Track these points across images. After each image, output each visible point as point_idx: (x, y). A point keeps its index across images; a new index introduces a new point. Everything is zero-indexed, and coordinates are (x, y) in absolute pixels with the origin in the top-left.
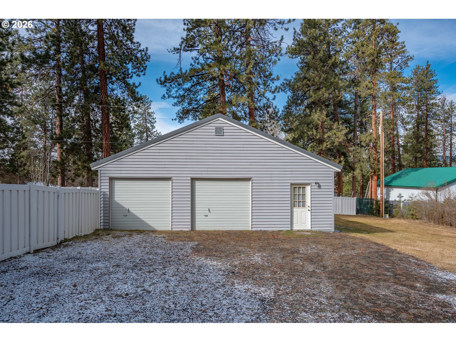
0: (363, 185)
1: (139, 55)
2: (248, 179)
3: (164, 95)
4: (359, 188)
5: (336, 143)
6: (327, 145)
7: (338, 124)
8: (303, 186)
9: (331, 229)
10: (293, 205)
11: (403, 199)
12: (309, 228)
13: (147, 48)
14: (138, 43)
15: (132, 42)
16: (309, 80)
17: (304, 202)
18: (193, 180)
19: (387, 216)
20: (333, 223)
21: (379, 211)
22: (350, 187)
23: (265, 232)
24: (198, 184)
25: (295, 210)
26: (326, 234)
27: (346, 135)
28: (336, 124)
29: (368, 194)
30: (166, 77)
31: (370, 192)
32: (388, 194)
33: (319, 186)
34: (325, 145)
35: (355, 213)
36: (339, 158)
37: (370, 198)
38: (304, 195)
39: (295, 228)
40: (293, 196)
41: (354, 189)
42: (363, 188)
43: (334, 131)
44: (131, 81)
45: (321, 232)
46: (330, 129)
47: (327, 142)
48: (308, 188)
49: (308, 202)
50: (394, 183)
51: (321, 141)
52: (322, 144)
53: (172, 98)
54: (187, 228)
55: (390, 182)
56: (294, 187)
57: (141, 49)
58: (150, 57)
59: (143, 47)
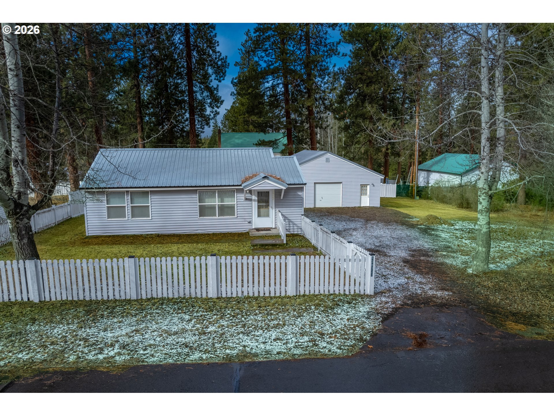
1: (220, 63)
2: (341, 183)
8: (366, 185)
9: (378, 205)
10: (361, 195)
12: (368, 205)
13: (226, 57)
14: (219, 52)
15: (214, 51)
17: (366, 193)
18: (315, 183)
20: (379, 202)
23: (348, 208)
24: (317, 185)
25: (362, 197)
26: (376, 208)
33: (374, 186)
35: (395, 196)
38: (366, 190)
39: (362, 205)
40: (361, 190)
44: (211, 85)
45: (373, 207)
48: (368, 187)
49: (368, 193)
55: (431, 166)
56: (362, 186)
57: (221, 57)
58: (229, 64)
59: (223, 55)
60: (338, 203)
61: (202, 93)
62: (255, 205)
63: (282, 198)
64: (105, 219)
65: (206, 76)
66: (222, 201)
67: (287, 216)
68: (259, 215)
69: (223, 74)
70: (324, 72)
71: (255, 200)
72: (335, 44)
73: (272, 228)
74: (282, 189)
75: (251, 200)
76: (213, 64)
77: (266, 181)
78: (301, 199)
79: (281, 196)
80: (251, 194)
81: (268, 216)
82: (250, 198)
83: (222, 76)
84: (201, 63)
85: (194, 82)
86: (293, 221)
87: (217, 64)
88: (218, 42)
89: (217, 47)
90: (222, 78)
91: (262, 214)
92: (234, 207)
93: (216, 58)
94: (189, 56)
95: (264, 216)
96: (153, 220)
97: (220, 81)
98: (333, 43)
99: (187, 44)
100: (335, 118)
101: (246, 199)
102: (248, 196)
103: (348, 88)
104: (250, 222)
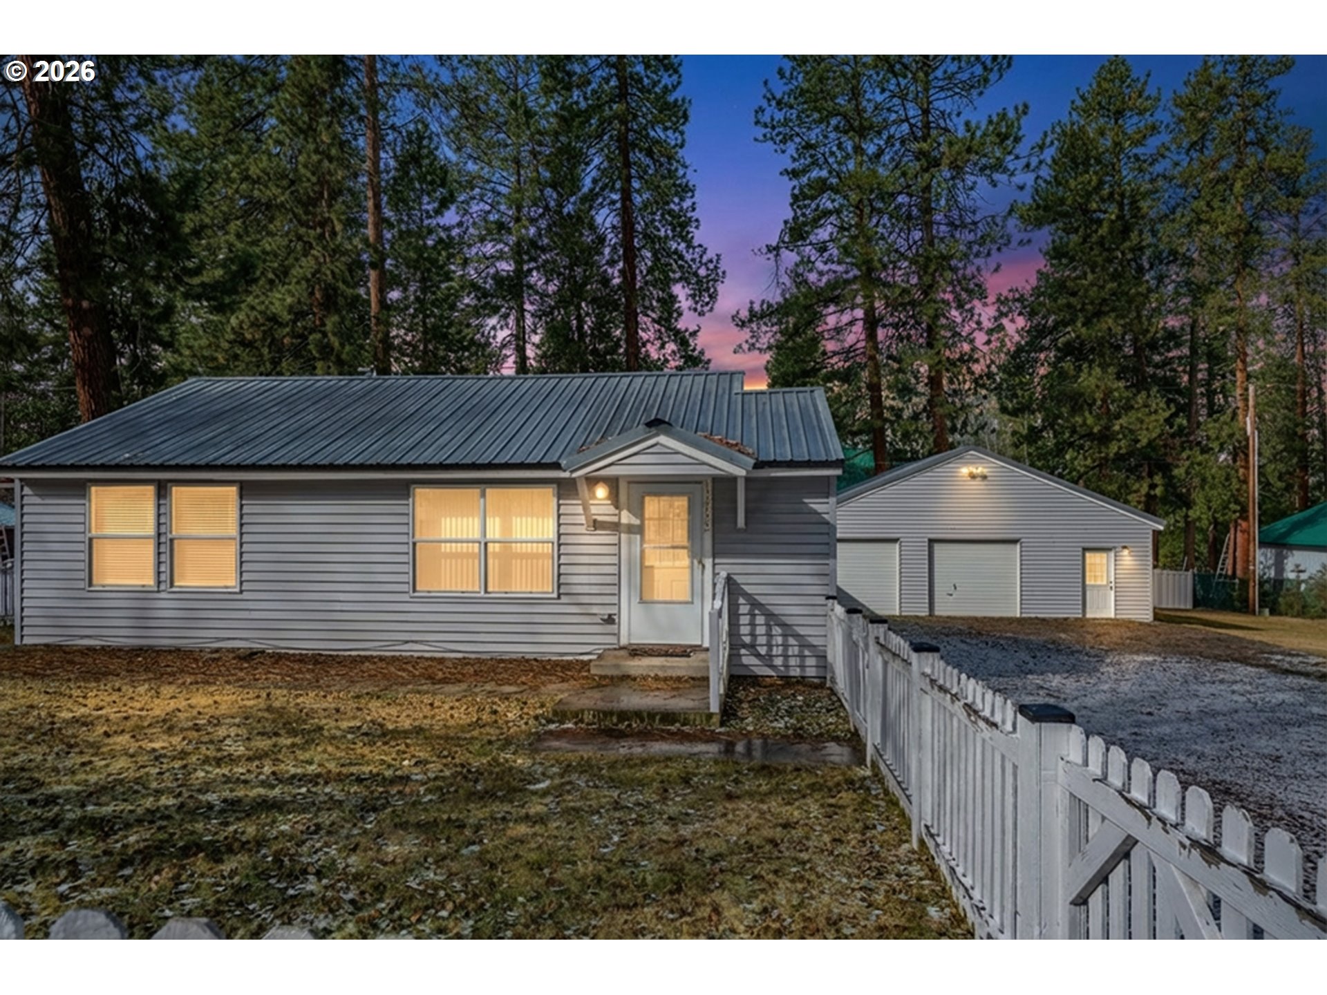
0: (1215, 540)
1: (702, 272)
3: (740, 346)
4: (1205, 553)
5: (1143, 443)
6: (1120, 448)
7: (1149, 396)
9: (1149, 618)
11: (1304, 576)
12: (1113, 615)
14: (700, 246)
15: (689, 245)
16: (1073, 294)
18: (931, 542)
19: (1267, 611)
21: (1247, 601)
22: (1179, 546)
24: (937, 547)
26: (1140, 626)
27: (1169, 421)
28: (1144, 394)
29: (1226, 566)
30: (751, 310)
31: (1229, 562)
32: (1279, 565)
34: (1114, 448)
35: (1190, 606)
36: (1149, 475)
37: (1230, 573)
39: (1089, 615)
41: (1187, 551)
42: (1216, 547)
43: (1136, 414)
44: (681, 325)
46: (1128, 408)
47: (1119, 440)
50: (1296, 539)
51: (1104, 438)
52: (1107, 446)
53: (757, 352)
54: (923, 612)
57: (706, 258)
58: (724, 273)
59: (711, 254)
60: (1010, 606)
61: (662, 346)
62: (630, 547)
63: (741, 522)
64: (81, 584)
65: (669, 302)
66: (506, 530)
67: (762, 600)
68: (647, 593)
69: (710, 296)
70: (971, 291)
71: (629, 528)
72: (999, 220)
73: (698, 648)
74: (733, 479)
75: (614, 526)
76: (689, 276)
77: (662, 439)
78: (824, 529)
79: (735, 511)
80: (616, 505)
81: (684, 595)
82: (615, 522)
83: (707, 304)
84: (663, 275)
85: (641, 318)
86: (802, 631)
87: (696, 274)
88: (697, 220)
89: (696, 233)
90: (708, 308)
91: (659, 587)
92: (548, 556)
93: (693, 261)
94: (630, 255)
95: (670, 598)
96: (245, 595)
97: (702, 314)
98: (994, 217)
99: (627, 227)
100: (1004, 410)
101: (597, 525)
102: (602, 509)
103: (1038, 336)
104: (610, 620)
